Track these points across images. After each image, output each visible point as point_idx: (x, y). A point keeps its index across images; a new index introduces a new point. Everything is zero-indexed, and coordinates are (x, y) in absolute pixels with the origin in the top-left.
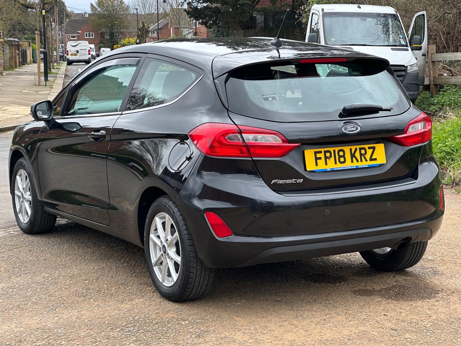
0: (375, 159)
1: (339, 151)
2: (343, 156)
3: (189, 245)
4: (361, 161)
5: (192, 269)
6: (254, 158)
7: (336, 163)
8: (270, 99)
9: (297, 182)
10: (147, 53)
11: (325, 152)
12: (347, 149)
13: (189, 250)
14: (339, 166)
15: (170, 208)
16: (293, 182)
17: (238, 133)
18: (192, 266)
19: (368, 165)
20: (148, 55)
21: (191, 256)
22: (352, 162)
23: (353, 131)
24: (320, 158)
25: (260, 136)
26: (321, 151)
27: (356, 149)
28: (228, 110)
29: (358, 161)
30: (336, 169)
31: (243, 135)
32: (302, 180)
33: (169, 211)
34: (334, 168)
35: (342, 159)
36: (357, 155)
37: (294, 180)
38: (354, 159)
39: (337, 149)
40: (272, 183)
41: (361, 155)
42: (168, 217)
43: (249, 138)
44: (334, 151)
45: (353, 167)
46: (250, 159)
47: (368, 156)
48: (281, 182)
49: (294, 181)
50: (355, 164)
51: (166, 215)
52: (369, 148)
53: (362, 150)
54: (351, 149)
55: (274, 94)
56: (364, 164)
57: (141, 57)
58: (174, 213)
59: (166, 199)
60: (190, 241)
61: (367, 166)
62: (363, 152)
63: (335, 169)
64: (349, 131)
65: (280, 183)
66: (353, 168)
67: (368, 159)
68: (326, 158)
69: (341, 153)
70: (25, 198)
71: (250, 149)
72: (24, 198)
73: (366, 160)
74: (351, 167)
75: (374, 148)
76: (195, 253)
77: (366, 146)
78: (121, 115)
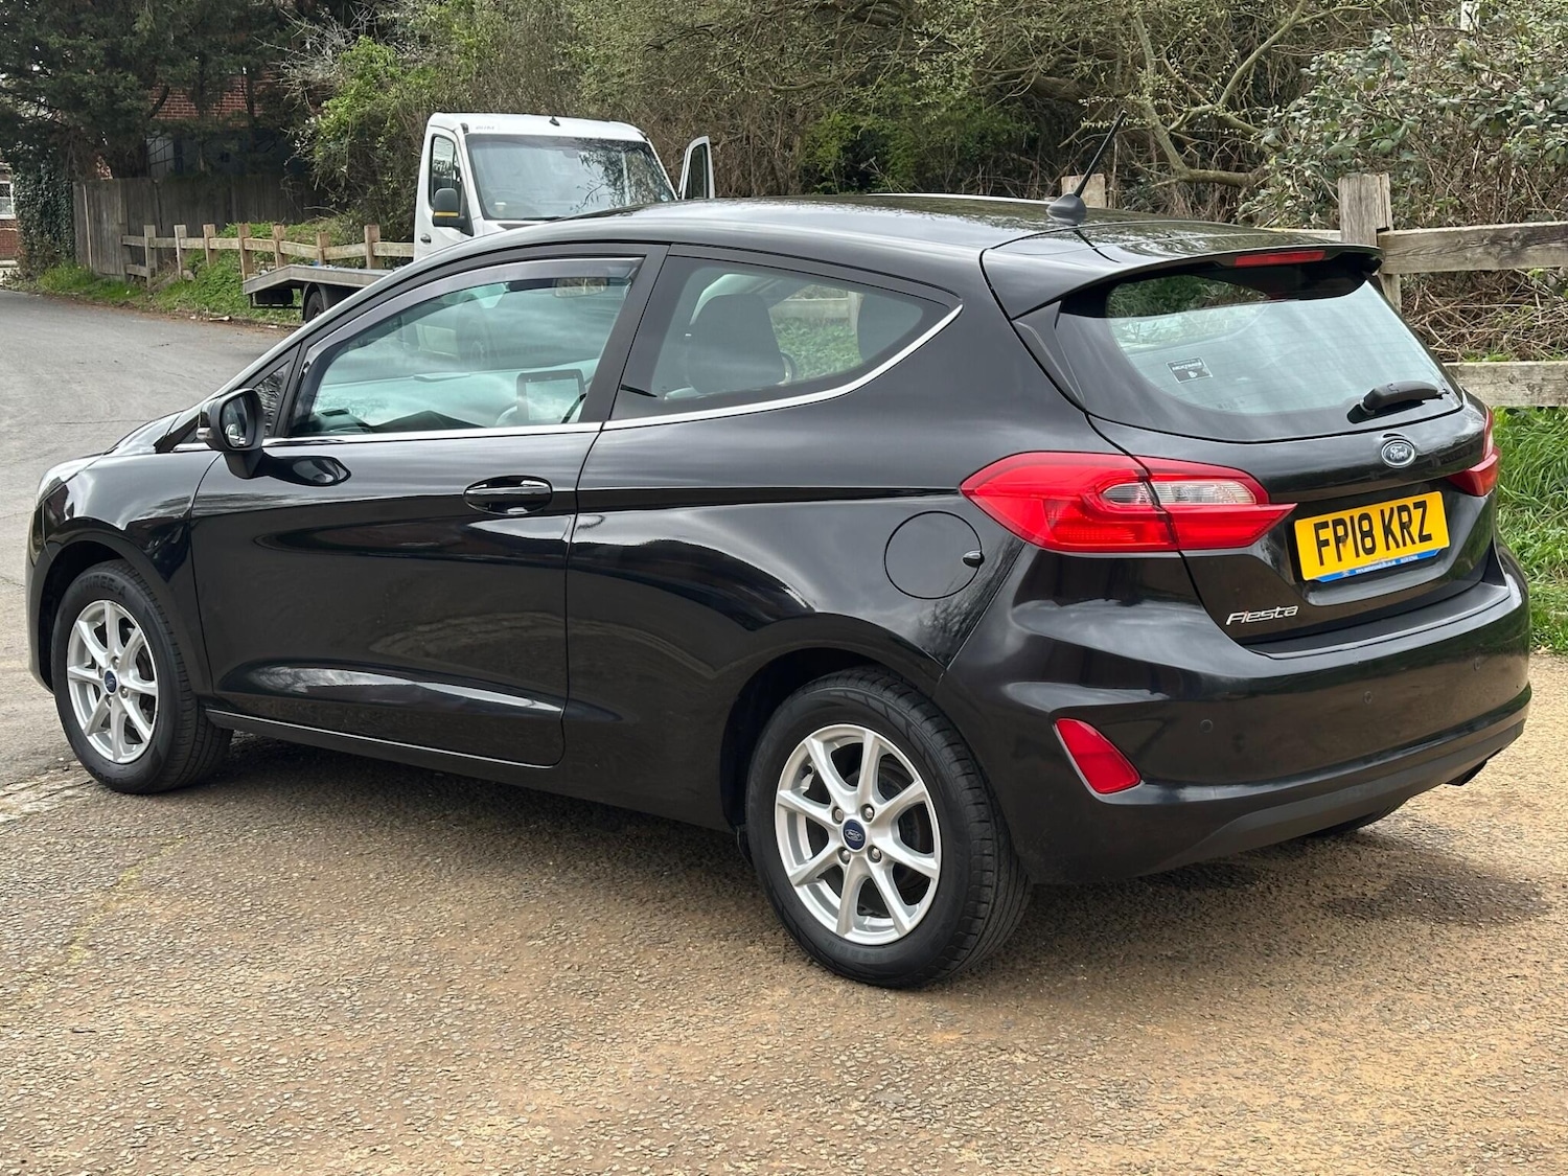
0: (1429, 537)
1: (1361, 518)
2: (1369, 534)
3: (980, 822)
4: (1405, 545)
5: (988, 890)
6: (1186, 553)
7: (1358, 555)
8: (1192, 375)
9: (1286, 614)
10: (669, 243)
11: (1337, 523)
12: (1374, 511)
13: (981, 837)
14: (1366, 563)
15: (889, 710)
16: (1276, 616)
17: (1142, 479)
18: (986, 882)
19: (1418, 555)
20: (674, 250)
21: (986, 852)
22: (1388, 547)
23: (1403, 459)
24: (1326, 543)
25: (1188, 486)
26: (1327, 522)
27: (1392, 509)
28: (1087, 414)
29: (1398, 545)
30: (1360, 571)
31: (1153, 484)
32: (1297, 607)
33: (889, 720)
34: (1355, 570)
35: (1368, 542)
36: (1395, 527)
37: (1278, 609)
38: (1391, 539)
39: (1356, 513)
40: (1228, 623)
41: (1402, 526)
42: (876, 737)
43: (1167, 493)
44: (1352, 518)
45: (1391, 561)
46: (1177, 555)
47: (1415, 530)
48: (1247, 617)
49: (1281, 613)
50: (1394, 554)
51: (864, 732)
52: (1416, 506)
53: (1402, 514)
54: (1382, 512)
55: (1196, 360)
56: (1410, 552)
57: (644, 256)
58: (909, 724)
59: (865, 683)
60: (980, 806)
61: (1416, 558)
62: (1405, 517)
63: (1358, 572)
64: (1394, 460)
65: (1248, 621)
66: (1390, 564)
67: (1416, 539)
68: (1338, 540)
69: (1366, 526)
70: (123, 687)
71: (1174, 526)
72: (118, 686)
73: (1413, 542)
74: (1386, 562)
75: (1422, 505)
76: (996, 844)
77: (1410, 502)
78: (601, 430)
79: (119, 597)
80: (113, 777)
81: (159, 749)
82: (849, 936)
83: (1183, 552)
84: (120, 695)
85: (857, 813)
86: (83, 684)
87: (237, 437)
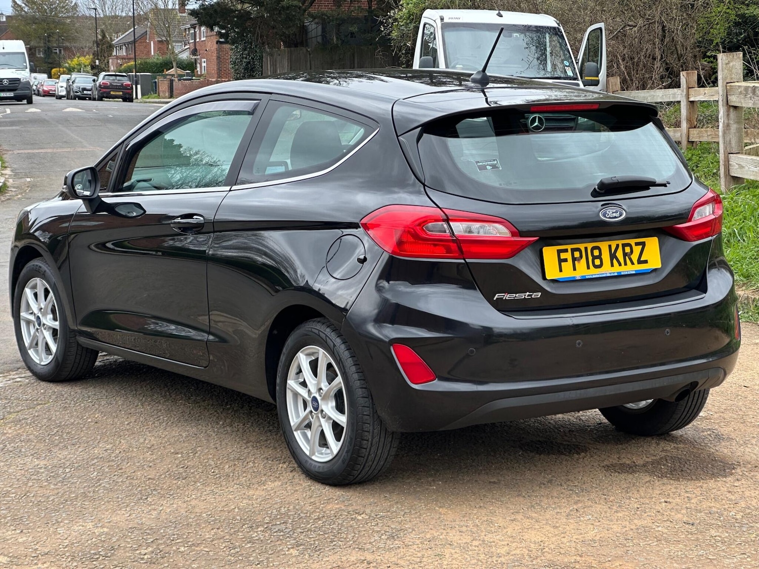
0: (646, 262)
1: (593, 248)
2: (599, 257)
3: (362, 397)
4: (626, 264)
5: (366, 434)
6: (468, 260)
7: (588, 268)
8: (489, 167)
9: (533, 297)
10: (271, 93)
11: (573, 250)
12: (604, 246)
13: (362, 405)
14: (593, 272)
15: (327, 338)
16: (526, 297)
17: (443, 220)
18: (366, 429)
19: (635, 271)
20: (273, 97)
21: (365, 413)
22: (612, 265)
23: (615, 217)
24: (566, 260)
25: (475, 226)
26: (567, 249)
27: (618, 246)
28: (424, 185)
29: (620, 265)
30: (589, 277)
31: (451, 223)
32: (540, 293)
33: (326, 343)
34: (585, 276)
35: (597, 262)
36: (620, 254)
37: (528, 293)
38: (615, 261)
39: (590, 246)
40: (495, 299)
41: (625, 254)
42: (323, 352)
43: (459, 228)
44: (586, 249)
45: (614, 273)
46: (462, 261)
47: (635, 257)
48: (507, 297)
49: (528, 295)
50: (617, 269)
51: (319, 350)
52: (637, 244)
53: (626, 248)
54: (610, 246)
55: (494, 160)
56: (630, 269)
57: (261, 100)
58: (334, 346)
59: (320, 324)
60: (364, 389)
61: (634, 272)
62: (628, 250)
63: (587, 277)
64: (610, 218)
65: (507, 298)
66: (613, 275)
67: (635, 261)
68: (574, 259)
69: (596, 253)
70: (44, 325)
71: (461, 245)
72: (42, 323)
73: (633, 263)
74: (611, 273)
75: (643, 244)
76: (371, 410)
77: (632, 242)
78: (230, 190)
79: (43, 276)
80: (38, 372)
81: (58, 357)
82: (314, 458)
83: (466, 260)
84: (43, 328)
85: (316, 393)
86: (28, 322)
87: (82, 191)
